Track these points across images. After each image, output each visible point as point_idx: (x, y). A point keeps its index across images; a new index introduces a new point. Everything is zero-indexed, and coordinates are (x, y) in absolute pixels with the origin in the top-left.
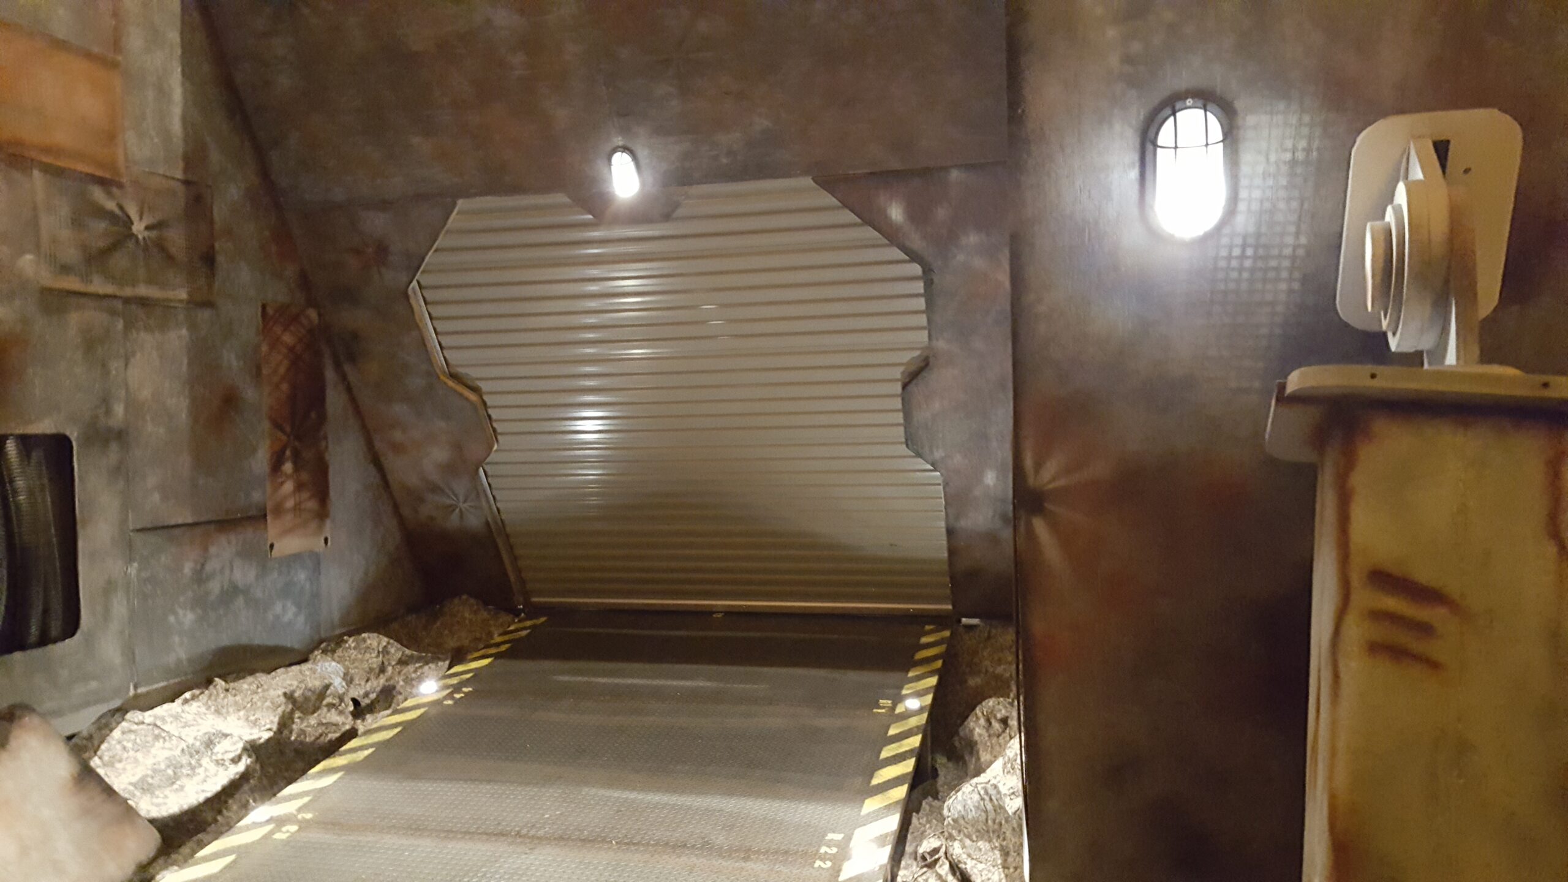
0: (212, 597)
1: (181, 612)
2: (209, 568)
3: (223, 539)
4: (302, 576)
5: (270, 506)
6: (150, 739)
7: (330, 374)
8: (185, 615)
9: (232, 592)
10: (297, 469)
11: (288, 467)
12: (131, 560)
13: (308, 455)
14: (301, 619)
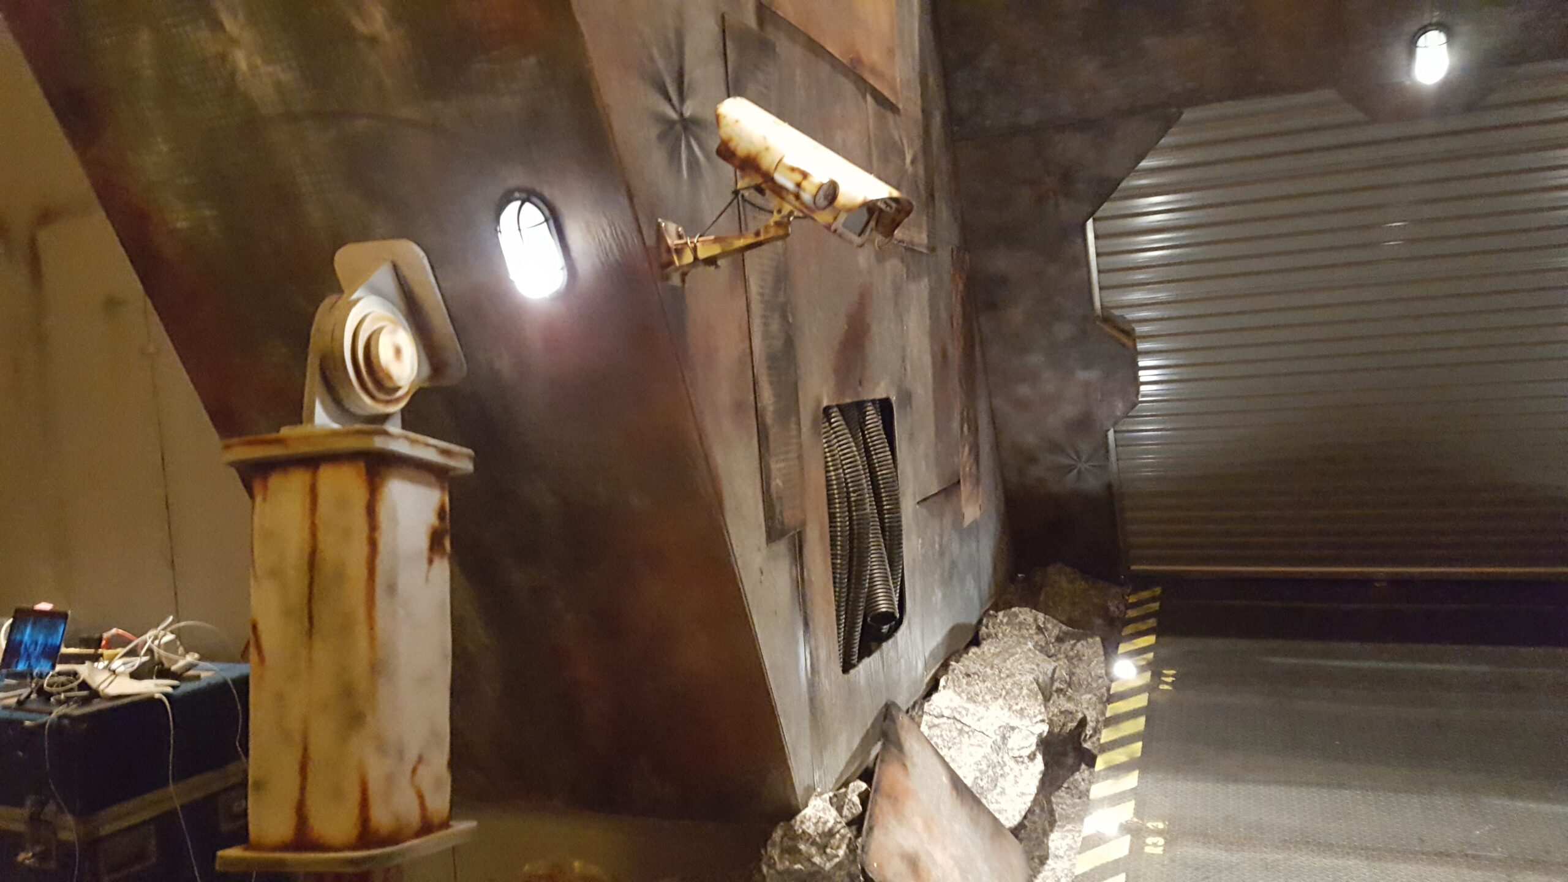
2: (944, 541)
4: (973, 547)
5: (960, 472)
6: (955, 734)
10: (969, 431)
11: (965, 428)
12: (919, 536)
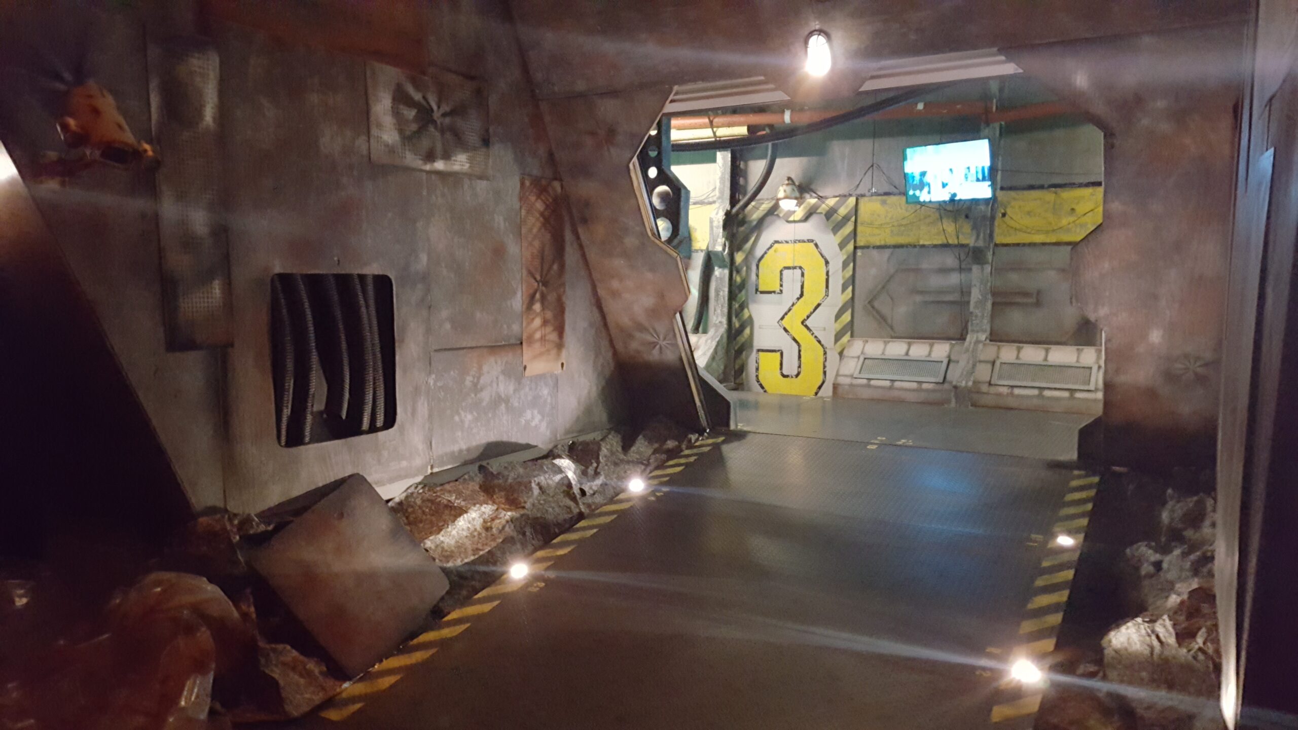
0: (484, 404)
1: (463, 413)
2: (482, 381)
3: (492, 359)
4: (545, 392)
5: (524, 337)
6: (441, 507)
7: (568, 236)
8: (465, 416)
9: (498, 400)
10: (544, 308)
11: (537, 307)
12: (430, 373)
13: (551, 297)
14: (544, 425)
